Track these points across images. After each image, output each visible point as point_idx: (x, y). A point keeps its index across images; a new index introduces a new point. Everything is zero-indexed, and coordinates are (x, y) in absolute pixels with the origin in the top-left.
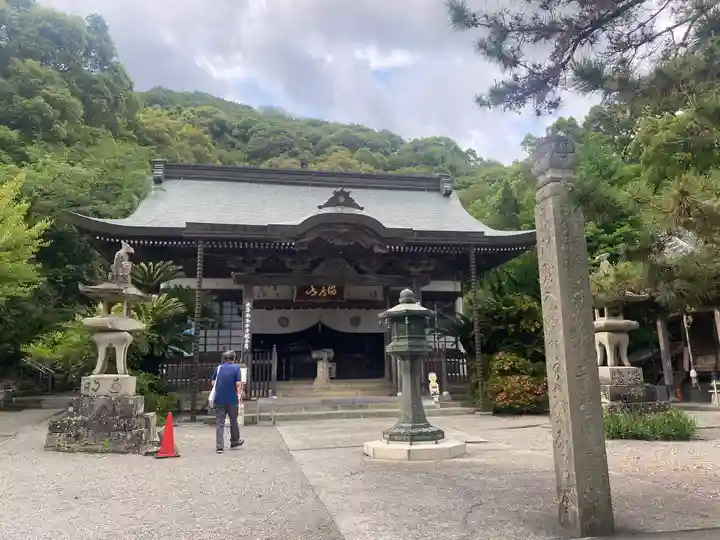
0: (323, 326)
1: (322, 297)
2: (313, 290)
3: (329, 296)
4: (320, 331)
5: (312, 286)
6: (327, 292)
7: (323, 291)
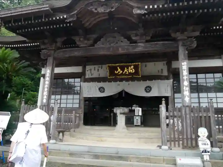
0: (127, 93)
1: (125, 74)
2: (119, 70)
3: (130, 74)
4: (124, 95)
5: (118, 68)
6: (128, 71)
7: (126, 71)
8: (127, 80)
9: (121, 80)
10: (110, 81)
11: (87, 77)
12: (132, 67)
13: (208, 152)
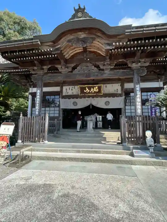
0: (92, 105)
1: (92, 93)
2: (87, 89)
3: (95, 92)
4: (91, 108)
5: (87, 88)
6: (94, 90)
7: (92, 90)
8: (93, 97)
9: (89, 97)
10: (81, 97)
11: (64, 94)
12: (97, 87)
13: (153, 146)
